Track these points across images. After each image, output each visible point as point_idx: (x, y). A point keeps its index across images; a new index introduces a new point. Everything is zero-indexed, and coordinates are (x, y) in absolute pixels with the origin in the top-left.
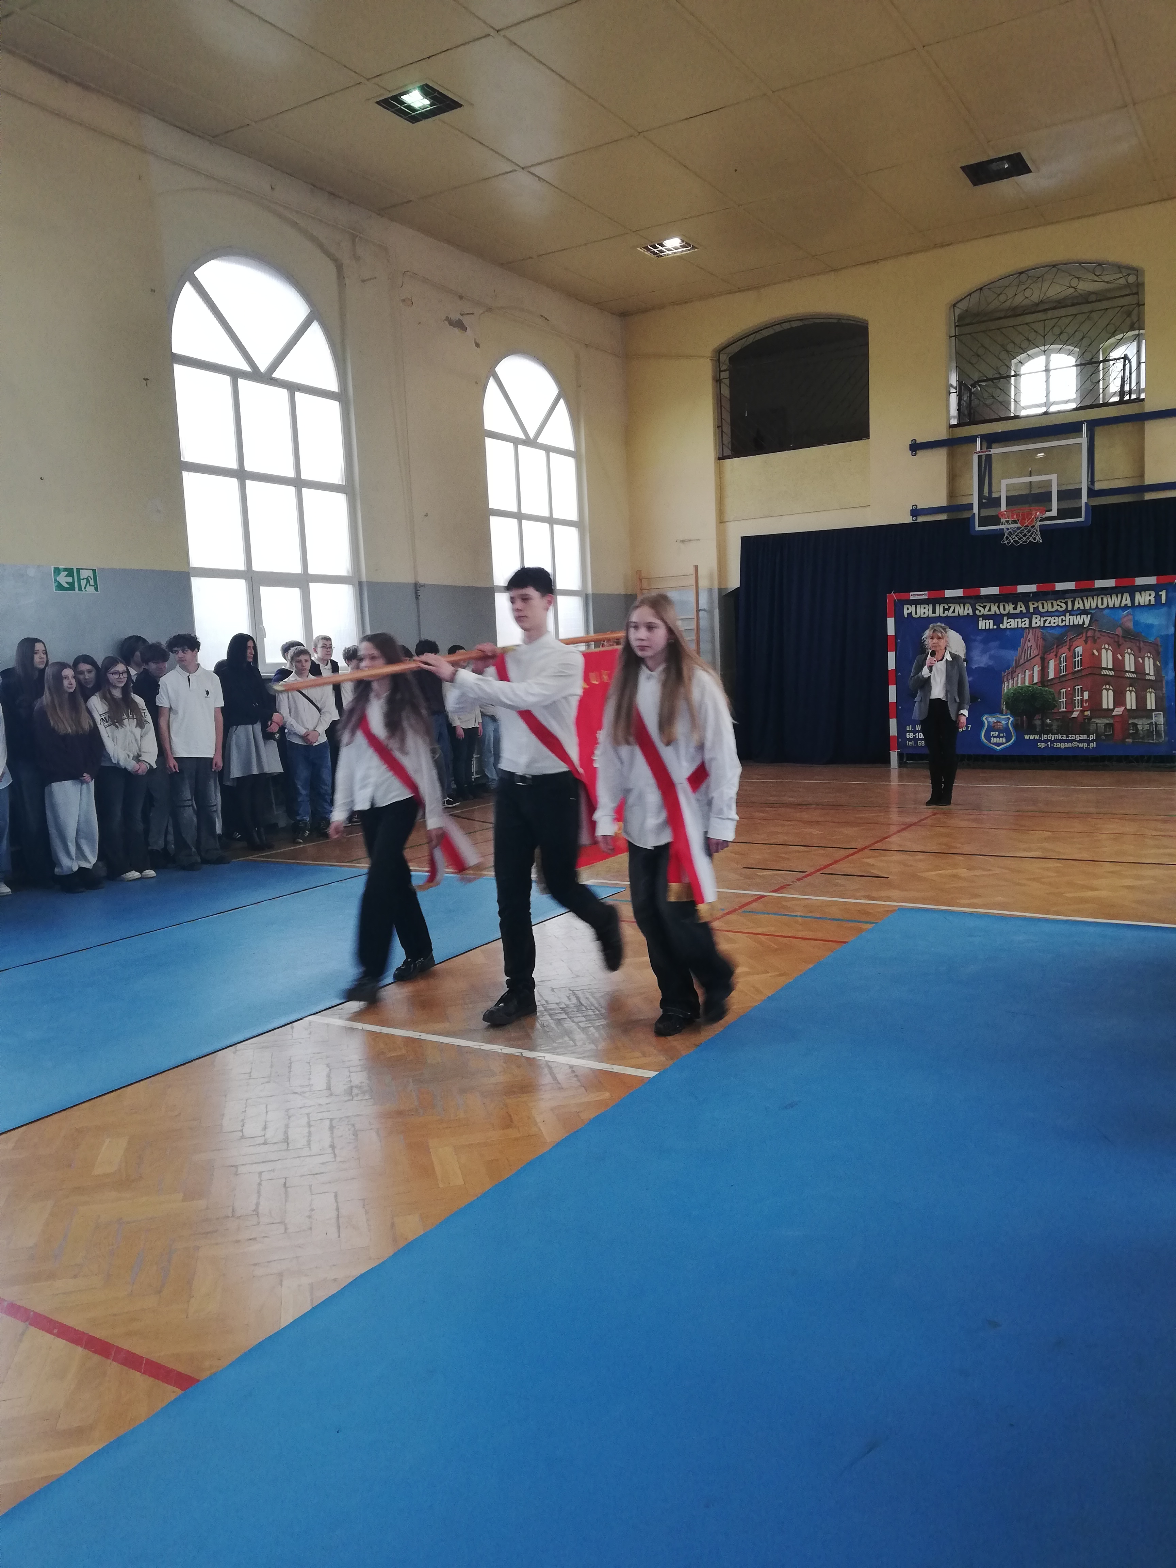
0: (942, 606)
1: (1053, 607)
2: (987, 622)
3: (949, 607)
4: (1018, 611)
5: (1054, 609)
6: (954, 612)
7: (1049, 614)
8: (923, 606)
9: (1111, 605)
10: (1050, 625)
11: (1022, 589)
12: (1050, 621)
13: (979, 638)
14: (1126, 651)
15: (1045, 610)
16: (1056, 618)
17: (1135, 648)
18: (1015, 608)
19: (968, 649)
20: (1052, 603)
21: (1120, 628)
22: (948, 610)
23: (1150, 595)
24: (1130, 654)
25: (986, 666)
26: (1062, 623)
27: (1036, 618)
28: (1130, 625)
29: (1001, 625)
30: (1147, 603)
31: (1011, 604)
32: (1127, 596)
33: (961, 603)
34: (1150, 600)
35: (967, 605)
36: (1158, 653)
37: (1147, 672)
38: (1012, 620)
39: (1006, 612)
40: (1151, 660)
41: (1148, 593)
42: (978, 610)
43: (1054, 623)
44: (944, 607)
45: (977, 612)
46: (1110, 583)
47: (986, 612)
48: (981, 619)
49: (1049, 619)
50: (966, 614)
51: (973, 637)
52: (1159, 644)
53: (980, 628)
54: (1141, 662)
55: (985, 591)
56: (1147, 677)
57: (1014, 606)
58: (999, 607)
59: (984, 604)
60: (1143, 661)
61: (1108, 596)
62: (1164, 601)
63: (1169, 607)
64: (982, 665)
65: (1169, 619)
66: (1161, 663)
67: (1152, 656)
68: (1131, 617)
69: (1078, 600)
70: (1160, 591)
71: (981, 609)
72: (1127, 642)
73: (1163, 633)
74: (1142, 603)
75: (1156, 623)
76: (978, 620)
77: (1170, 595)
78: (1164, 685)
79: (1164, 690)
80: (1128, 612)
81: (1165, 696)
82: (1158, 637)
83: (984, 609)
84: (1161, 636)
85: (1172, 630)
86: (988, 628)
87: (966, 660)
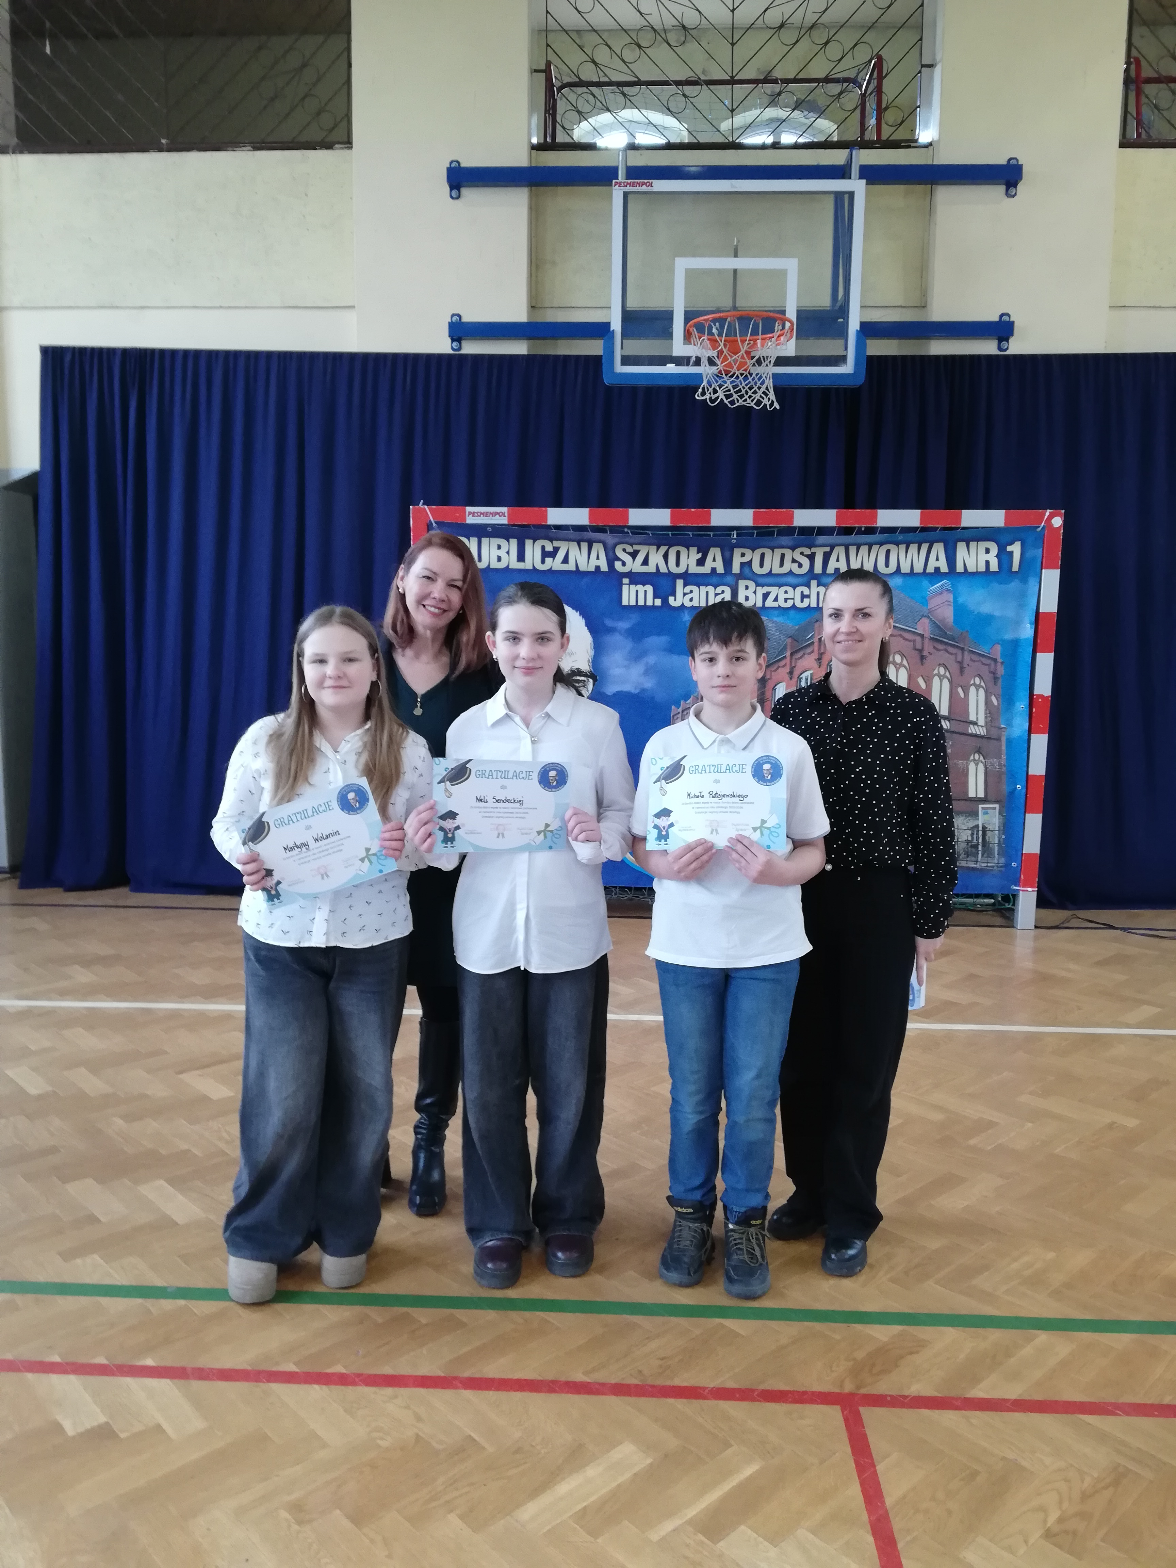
0: (539, 543)
1: (782, 565)
2: (640, 588)
3: (554, 548)
4: (706, 569)
5: (785, 569)
6: (566, 560)
7: (772, 579)
8: (495, 541)
9: (906, 568)
10: (775, 604)
11: (721, 517)
12: (777, 596)
13: (624, 625)
14: (936, 672)
15: (765, 570)
16: (790, 589)
17: (954, 667)
18: (701, 562)
19: (598, 648)
20: (783, 556)
21: (926, 621)
22: (553, 554)
23: (988, 551)
24: (942, 678)
25: (637, 691)
26: (802, 601)
27: (747, 588)
28: (947, 614)
29: (671, 599)
30: (982, 568)
31: (694, 550)
32: (939, 549)
33: (584, 541)
34: (987, 562)
35: (598, 548)
36: (996, 679)
37: (972, 717)
38: (695, 588)
39: (681, 570)
40: (982, 692)
41: (983, 545)
42: (619, 559)
43: (786, 600)
44: (543, 547)
45: (618, 565)
46: (910, 518)
47: (636, 566)
48: (626, 581)
49: (774, 591)
50: (593, 570)
51: (609, 623)
52: (999, 660)
53: (625, 602)
54: (962, 695)
55: (638, 517)
56: (972, 729)
57: (700, 555)
58: (666, 557)
59: (636, 547)
60: (966, 693)
61: (903, 547)
62: (1015, 567)
63: (1024, 581)
64: (628, 688)
65: (1022, 606)
66: (1000, 700)
67: (983, 684)
68: (951, 597)
69: (840, 551)
70: (1011, 543)
71: (627, 558)
72: (939, 650)
73: (1008, 636)
74: (971, 568)
75: (997, 613)
76: (621, 585)
77: (1029, 554)
78: (1004, 748)
79: (1004, 757)
80: (942, 585)
81: (1004, 769)
82: (998, 643)
83: (634, 559)
84: (1003, 641)
85: (1027, 631)
86: (641, 603)
87: (592, 676)
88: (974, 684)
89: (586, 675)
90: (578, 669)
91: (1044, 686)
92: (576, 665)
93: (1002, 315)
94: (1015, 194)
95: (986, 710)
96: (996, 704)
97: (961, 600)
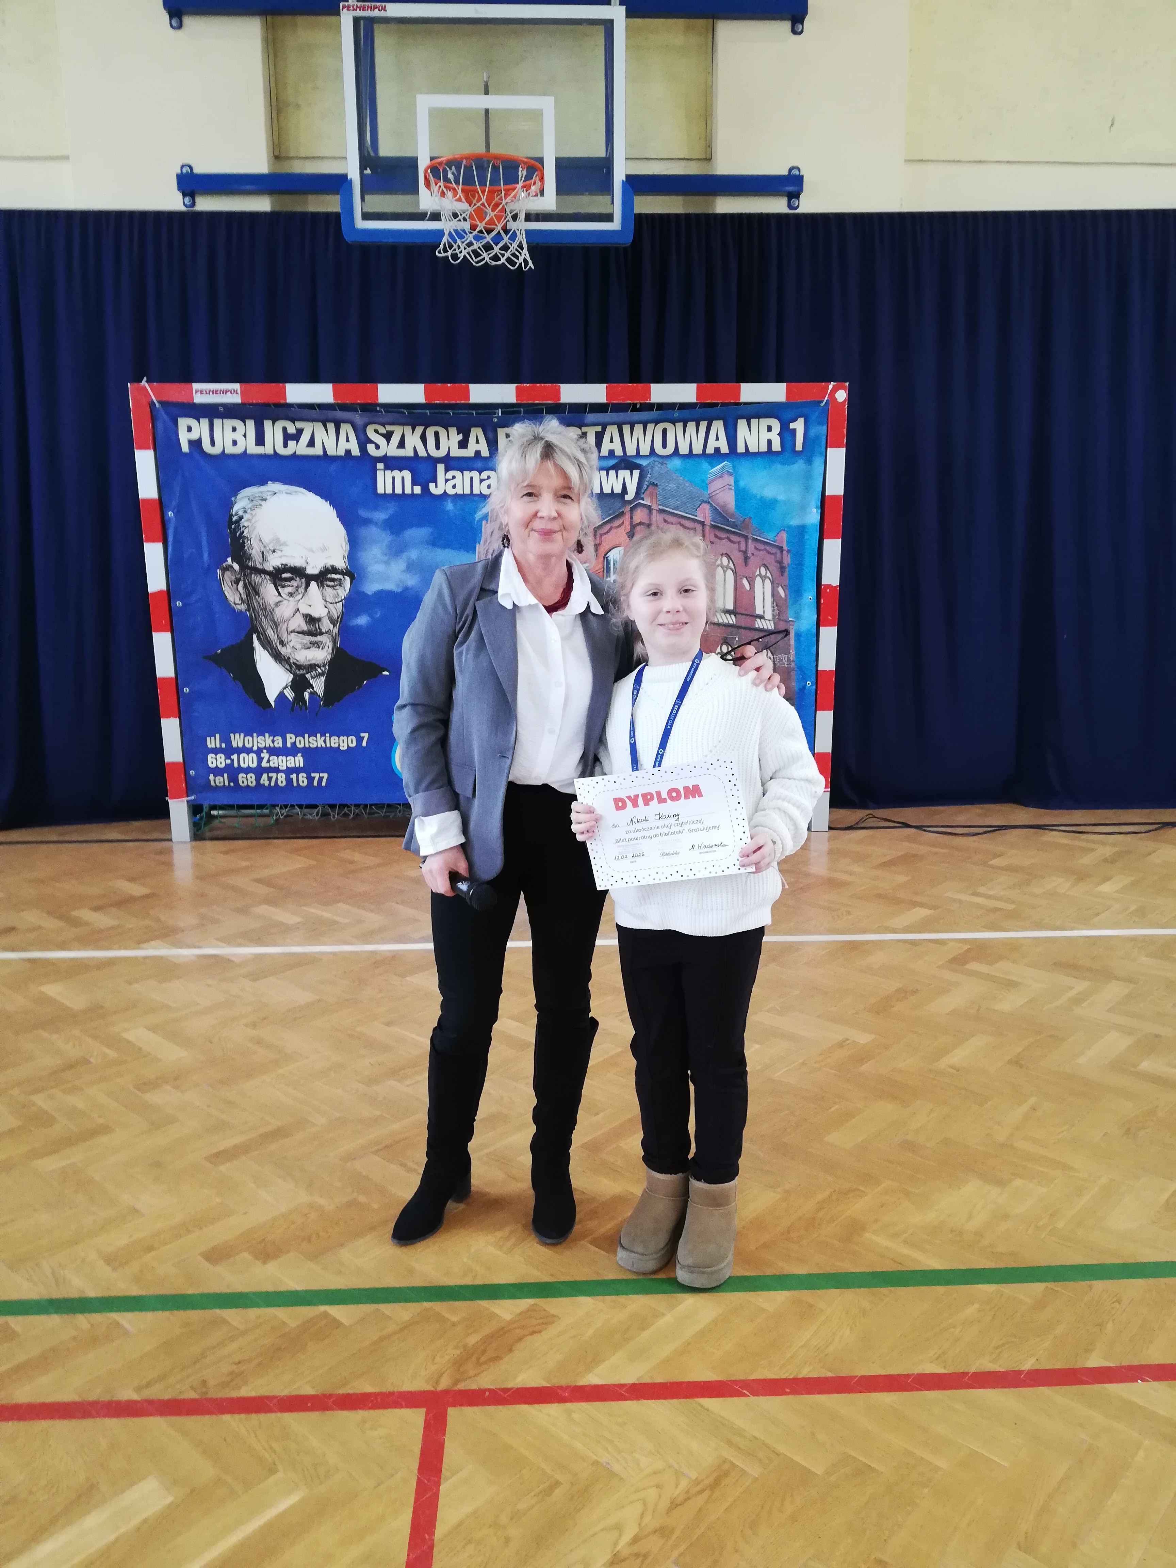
0: (280, 424)
2: (396, 473)
3: (297, 430)
4: (469, 452)
6: (311, 443)
8: (229, 423)
9: (684, 450)
11: (479, 393)
13: (380, 516)
14: (719, 562)
17: (737, 556)
18: (463, 444)
19: (354, 542)
21: (706, 507)
22: (297, 437)
23: (770, 429)
24: (725, 568)
25: (400, 590)
28: (728, 499)
29: (432, 486)
30: (764, 448)
31: (453, 431)
32: (718, 426)
33: (330, 421)
34: (770, 442)
35: (345, 428)
36: (782, 569)
37: (759, 611)
38: (458, 474)
39: (442, 453)
40: (768, 583)
41: (765, 422)
42: (372, 442)
44: (285, 429)
45: (371, 448)
46: (686, 393)
47: (391, 449)
48: (380, 466)
50: (343, 453)
51: (363, 513)
52: (785, 548)
53: (380, 490)
54: (747, 587)
55: (388, 393)
56: (759, 624)
57: (461, 437)
58: (423, 438)
59: (389, 428)
60: (752, 586)
61: (680, 426)
62: (799, 446)
63: (809, 461)
64: (390, 586)
65: (807, 488)
66: (788, 593)
67: (769, 574)
68: (731, 480)
69: (612, 430)
70: (795, 420)
71: (381, 441)
72: (720, 539)
73: (794, 522)
74: (753, 449)
75: (781, 497)
76: (375, 470)
77: (813, 432)
78: (792, 642)
79: (792, 652)
80: (723, 467)
81: (793, 665)
82: (784, 530)
83: (388, 442)
84: (789, 527)
85: (813, 517)
86: (399, 490)
87: (348, 573)
88: (760, 575)
89: (341, 572)
90: (333, 567)
91: (832, 576)
92: (330, 563)
93: (790, 170)
94: (802, 32)
95: (773, 603)
96: (783, 596)
97: (742, 483)
